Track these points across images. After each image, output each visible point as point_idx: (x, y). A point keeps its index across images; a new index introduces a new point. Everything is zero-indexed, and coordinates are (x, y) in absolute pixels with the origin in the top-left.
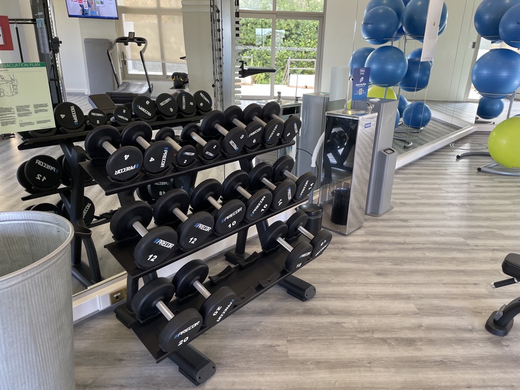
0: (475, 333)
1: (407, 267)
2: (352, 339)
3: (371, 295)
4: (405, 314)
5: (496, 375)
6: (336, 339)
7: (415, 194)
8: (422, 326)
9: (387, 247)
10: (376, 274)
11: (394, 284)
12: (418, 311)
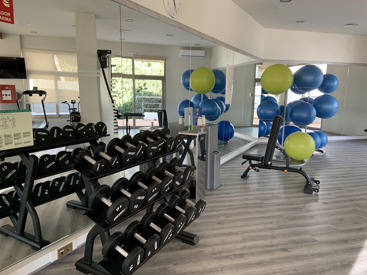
0: (274, 247)
1: (233, 218)
2: (210, 258)
3: (217, 235)
4: (237, 242)
5: (288, 265)
6: (201, 260)
7: (232, 179)
8: (246, 247)
9: (221, 208)
10: (217, 223)
11: (228, 228)
12: (243, 240)
